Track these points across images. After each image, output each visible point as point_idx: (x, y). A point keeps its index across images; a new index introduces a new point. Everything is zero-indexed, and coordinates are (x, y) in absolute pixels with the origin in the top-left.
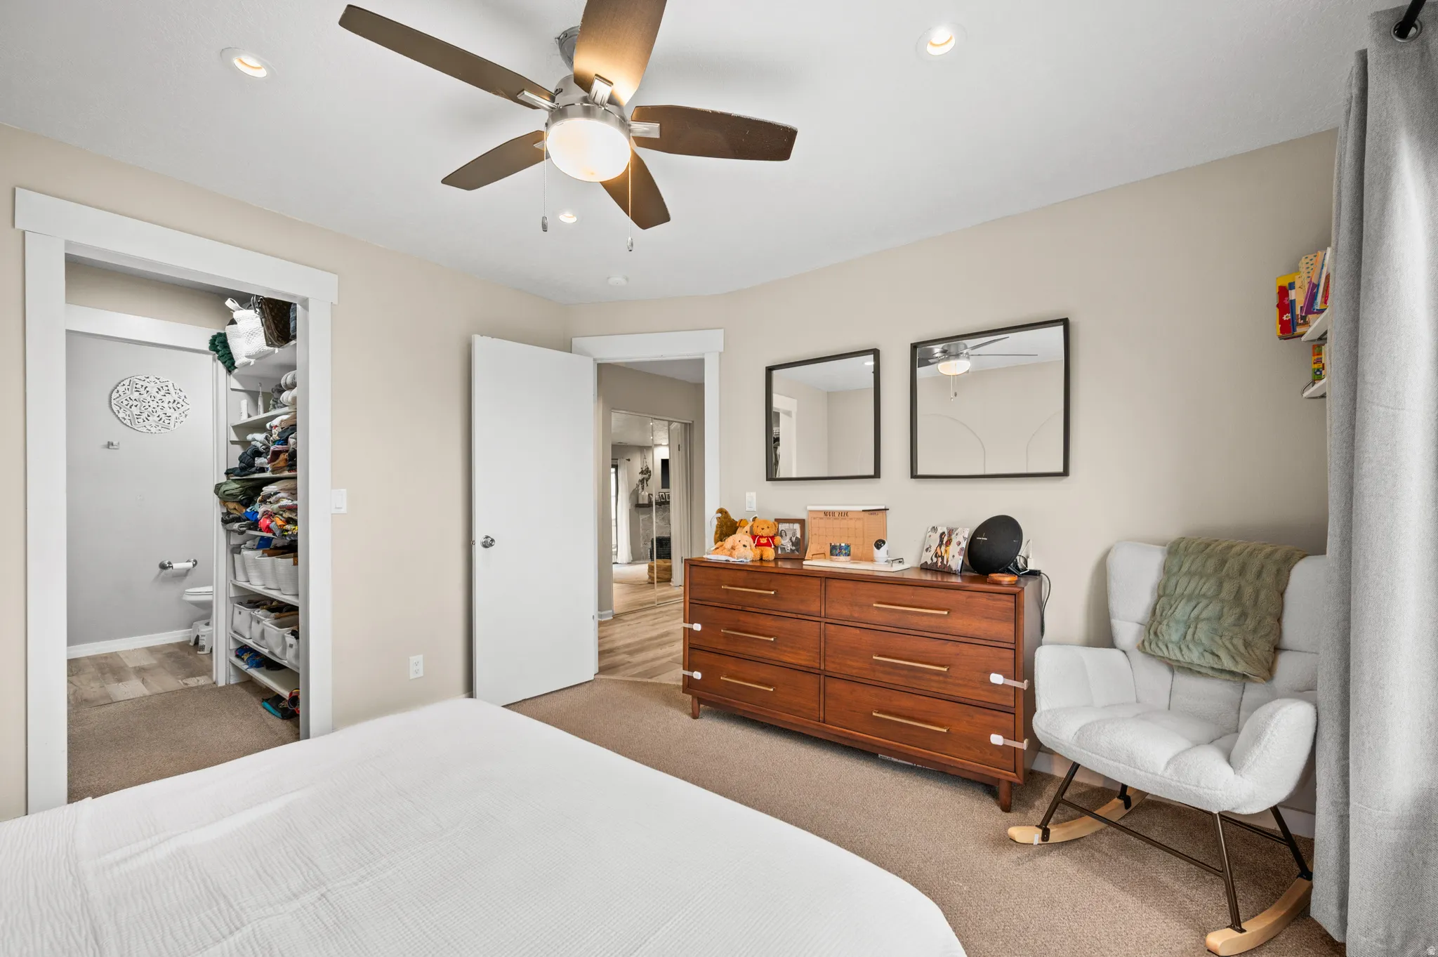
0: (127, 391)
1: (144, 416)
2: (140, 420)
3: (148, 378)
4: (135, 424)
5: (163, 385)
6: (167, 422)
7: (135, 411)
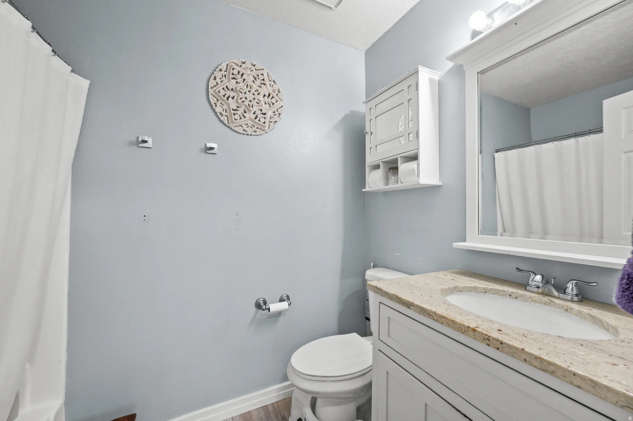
0: (224, 79)
1: (241, 110)
2: (237, 117)
3: (244, 63)
4: (232, 122)
5: (259, 72)
6: (262, 120)
7: (233, 104)
